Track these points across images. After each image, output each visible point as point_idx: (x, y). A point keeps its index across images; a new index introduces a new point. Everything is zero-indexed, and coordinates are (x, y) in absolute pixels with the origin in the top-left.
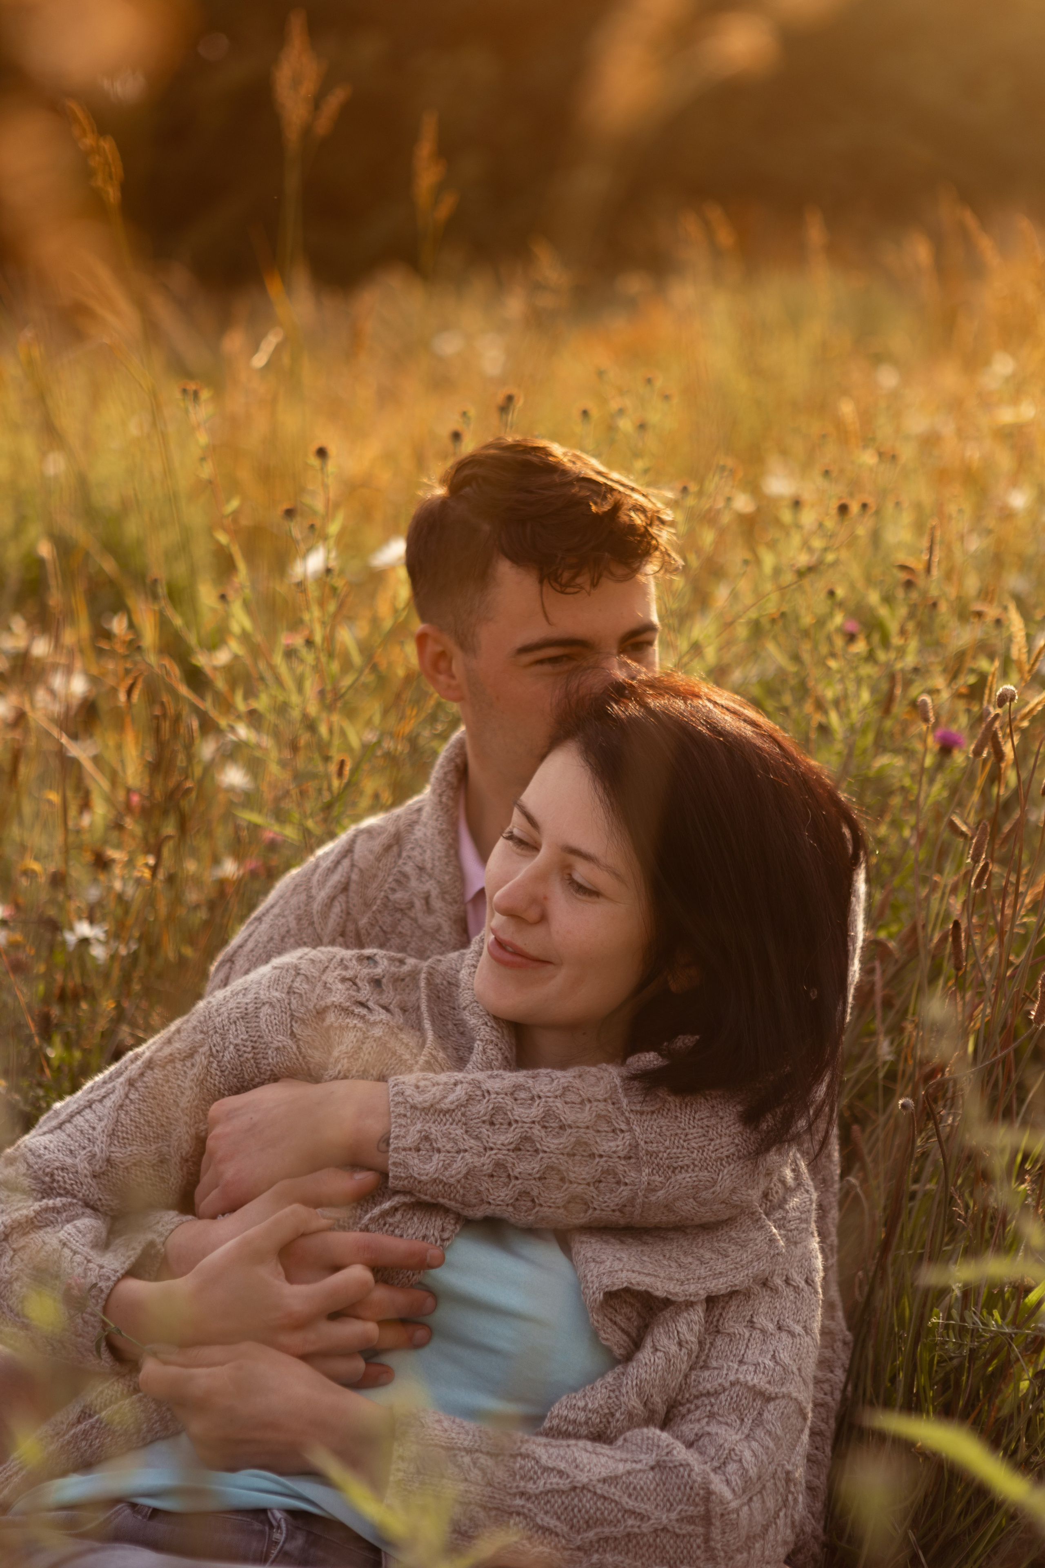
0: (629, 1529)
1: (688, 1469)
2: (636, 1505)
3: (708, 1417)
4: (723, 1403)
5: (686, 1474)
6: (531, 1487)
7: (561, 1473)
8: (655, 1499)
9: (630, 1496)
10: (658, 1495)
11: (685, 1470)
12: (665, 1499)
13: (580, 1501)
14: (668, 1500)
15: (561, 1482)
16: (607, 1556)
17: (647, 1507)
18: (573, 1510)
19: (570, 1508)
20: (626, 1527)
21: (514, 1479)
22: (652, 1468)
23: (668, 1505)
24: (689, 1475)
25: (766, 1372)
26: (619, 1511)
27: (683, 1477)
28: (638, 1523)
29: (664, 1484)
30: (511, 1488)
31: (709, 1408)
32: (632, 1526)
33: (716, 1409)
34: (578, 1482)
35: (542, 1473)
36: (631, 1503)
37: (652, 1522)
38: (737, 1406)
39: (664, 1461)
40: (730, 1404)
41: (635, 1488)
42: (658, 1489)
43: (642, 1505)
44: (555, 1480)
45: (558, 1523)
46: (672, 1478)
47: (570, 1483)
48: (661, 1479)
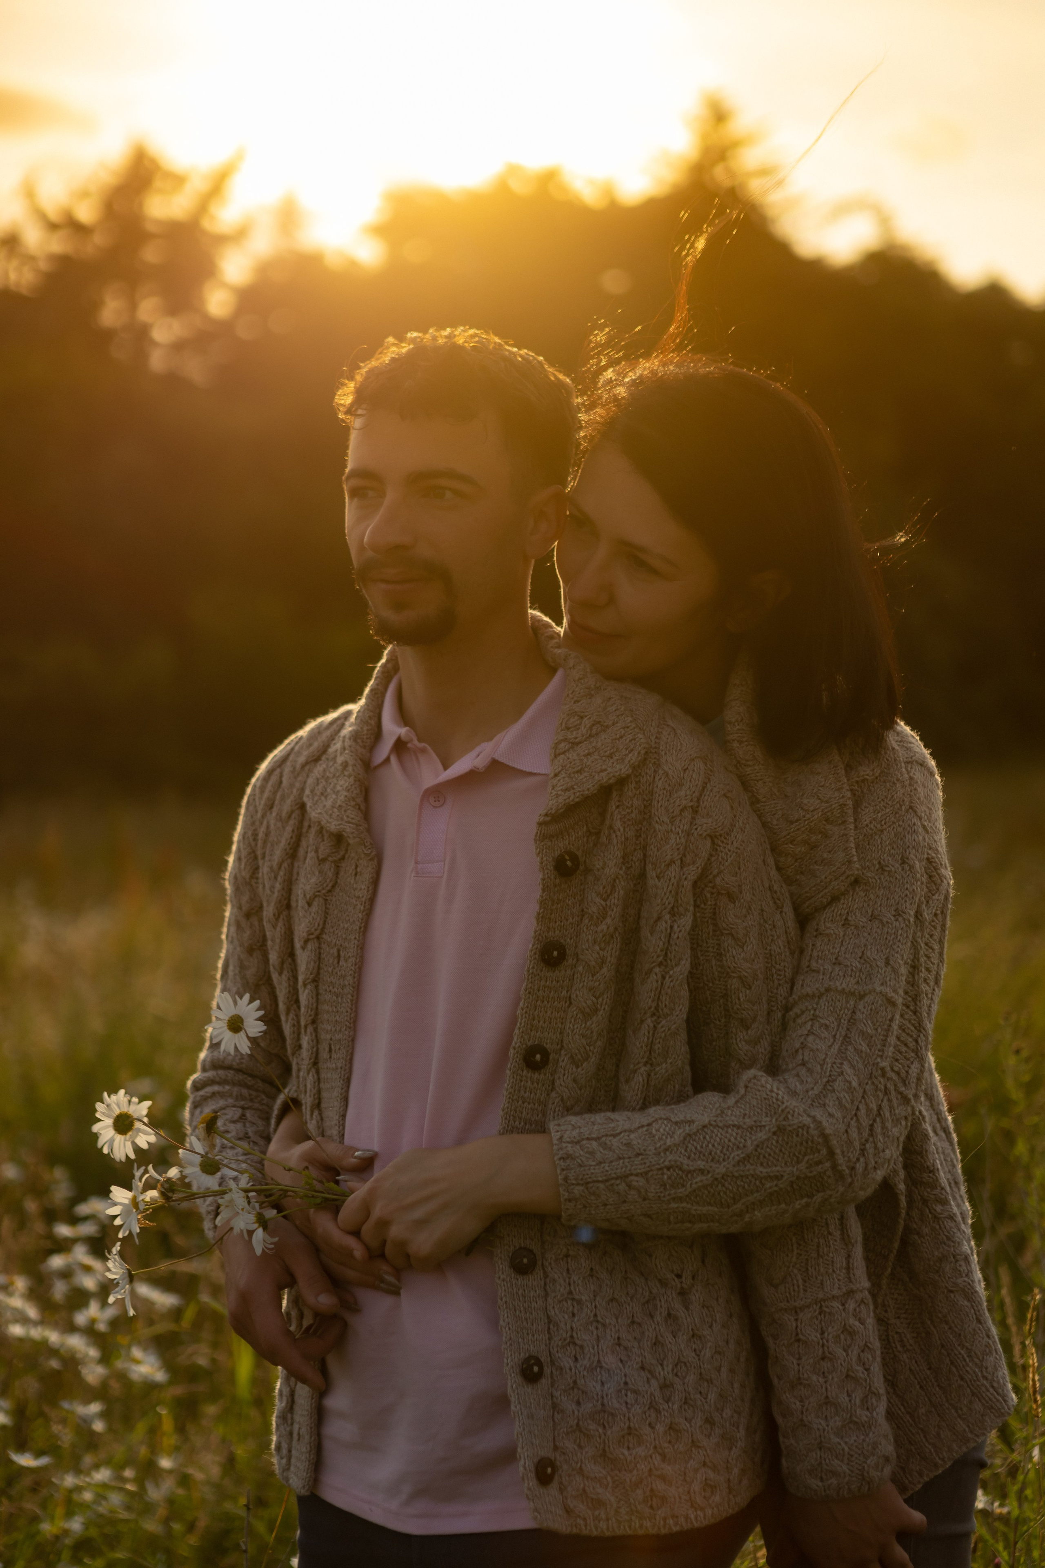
0: (769, 1191)
1: (805, 1129)
2: (769, 1170)
3: (812, 1020)
4: (823, 1007)
5: (805, 1133)
6: (681, 1192)
7: (702, 1171)
8: (783, 1158)
9: (762, 1165)
10: (784, 1154)
11: (803, 1129)
12: (791, 1155)
13: (723, 1185)
14: (794, 1155)
15: (704, 1178)
16: (756, 1212)
17: (778, 1168)
18: (719, 1194)
19: (716, 1193)
20: (765, 1190)
21: (665, 1189)
22: (774, 1133)
23: (795, 1158)
24: (808, 1132)
25: (853, 974)
26: (756, 1180)
27: (803, 1135)
28: (775, 1183)
29: (787, 1143)
30: (664, 1197)
31: (812, 1012)
32: (770, 1188)
33: (817, 1012)
34: (718, 1174)
35: (687, 1176)
36: (764, 1170)
37: (785, 1178)
38: (834, 1009)
39: (784, 1126)
40: (828, 1008)
41: (764, 1157)
42: (783, 1150)
43: (774, 1168)
44: (698, 1179)
45: (710, 1208)
46: (792, 1137)
47: (711, 1177)
48: (783, 1140)
